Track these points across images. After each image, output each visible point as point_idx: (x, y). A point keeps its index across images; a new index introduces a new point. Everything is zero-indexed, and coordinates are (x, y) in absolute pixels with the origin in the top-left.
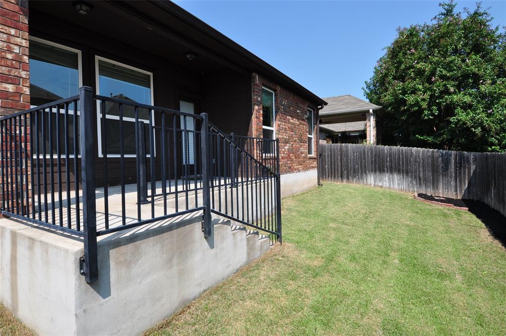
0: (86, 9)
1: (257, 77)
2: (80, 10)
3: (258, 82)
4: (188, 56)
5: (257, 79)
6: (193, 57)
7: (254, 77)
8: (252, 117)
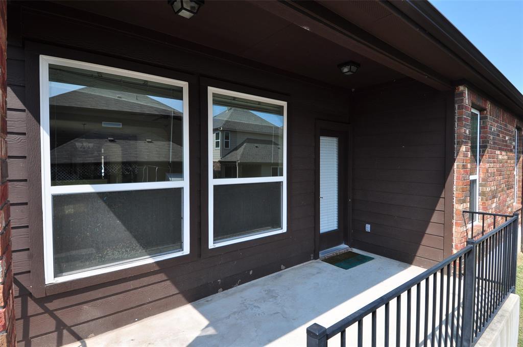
0: (192, 7)
1: (467, 92)
2: (180, 10)
3: (467, 101)
4: (346, 70)
5: (466, 97)
6: (354, 68)
7: (462, 94)
8: (453, 165)
